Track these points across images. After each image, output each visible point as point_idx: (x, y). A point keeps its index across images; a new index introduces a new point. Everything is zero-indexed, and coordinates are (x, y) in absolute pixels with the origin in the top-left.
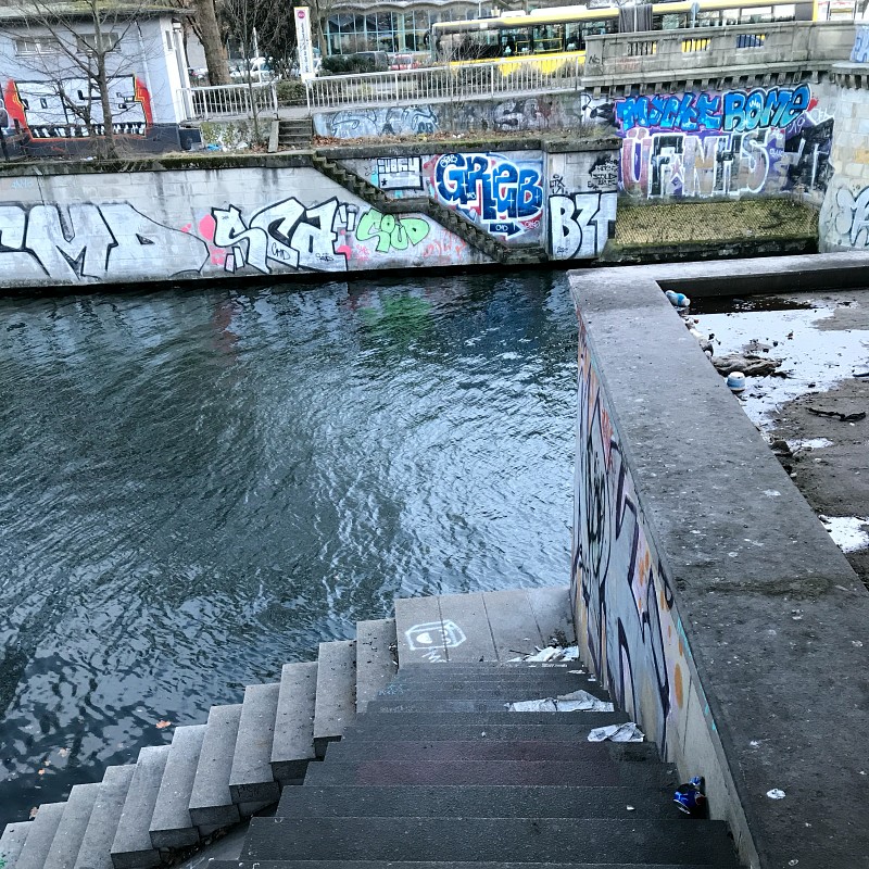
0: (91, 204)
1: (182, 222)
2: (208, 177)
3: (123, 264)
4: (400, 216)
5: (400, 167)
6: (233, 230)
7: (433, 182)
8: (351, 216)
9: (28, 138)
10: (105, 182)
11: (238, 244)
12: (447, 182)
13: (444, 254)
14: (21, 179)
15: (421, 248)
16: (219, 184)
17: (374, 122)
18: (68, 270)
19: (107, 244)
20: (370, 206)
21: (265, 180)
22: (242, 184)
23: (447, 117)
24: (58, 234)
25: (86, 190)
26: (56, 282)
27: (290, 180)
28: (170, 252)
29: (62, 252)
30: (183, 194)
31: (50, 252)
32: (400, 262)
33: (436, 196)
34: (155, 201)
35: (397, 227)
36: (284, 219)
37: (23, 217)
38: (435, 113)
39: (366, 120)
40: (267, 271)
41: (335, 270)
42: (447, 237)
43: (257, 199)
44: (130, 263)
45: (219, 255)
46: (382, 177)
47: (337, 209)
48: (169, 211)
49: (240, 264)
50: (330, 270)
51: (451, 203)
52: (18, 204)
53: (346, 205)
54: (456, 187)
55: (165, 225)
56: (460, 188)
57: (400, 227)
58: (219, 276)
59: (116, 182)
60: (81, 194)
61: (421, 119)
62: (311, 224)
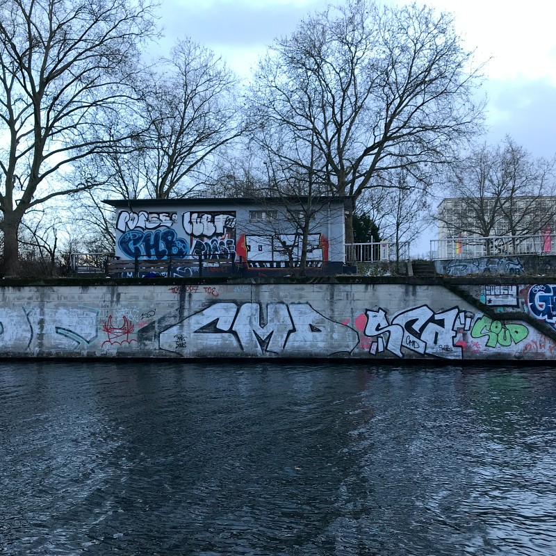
0: (283, 303)
1: (343, 318)
2: (366, 289)
3: (296, 344)
4: (506, 321)
5: (502, 291)
6: (379, 325)
7: (526, 303)
8: (468, 320)
9: (246, 267)
10: (296, 289)
11: (382, 335)
12: (537, 303)
13: (539, 351)
14: (240, 286)
15: (521, 346)
16: (374, 294)
17: (477, 266)
18: (257, 347)
19: (288, 329)
20: (482, 314)
21: (407, 293)
22: (390, 295)
23: (530, 265)
24: (256, 323)
25: (282, 294)
26: (247, 355)
27: (424, 293)
28: (332, 338)
29: (256, 334)
30: (347, 299)
31: (248, 334)
32: (505, 354)
33: (529, 312)
34: (327, 303)
35: (503, 330)
36: (417, 319)
37: (236, 310)
38: (522, 262)
39: (472, 265)
40: (401, 355)
41: (453, 358)
42: (543, 339)
43: (399, 305)
44: (302, 344)
45: (366, 343)
46: (488, 297)
47: (458, 314)
48: (336, 310)
49: (381, 349)
50: (450, 358)
51: (540, 317)
52: (234, 301)
53: (465, 312)
54: (544, 307)
55: (331, 319)
56: (547, 308)
57: (506, 329)
58: (364, 357)
59: (303, 289)
60: (278, 296)
61: (511, 266)
62: (438, 324)
